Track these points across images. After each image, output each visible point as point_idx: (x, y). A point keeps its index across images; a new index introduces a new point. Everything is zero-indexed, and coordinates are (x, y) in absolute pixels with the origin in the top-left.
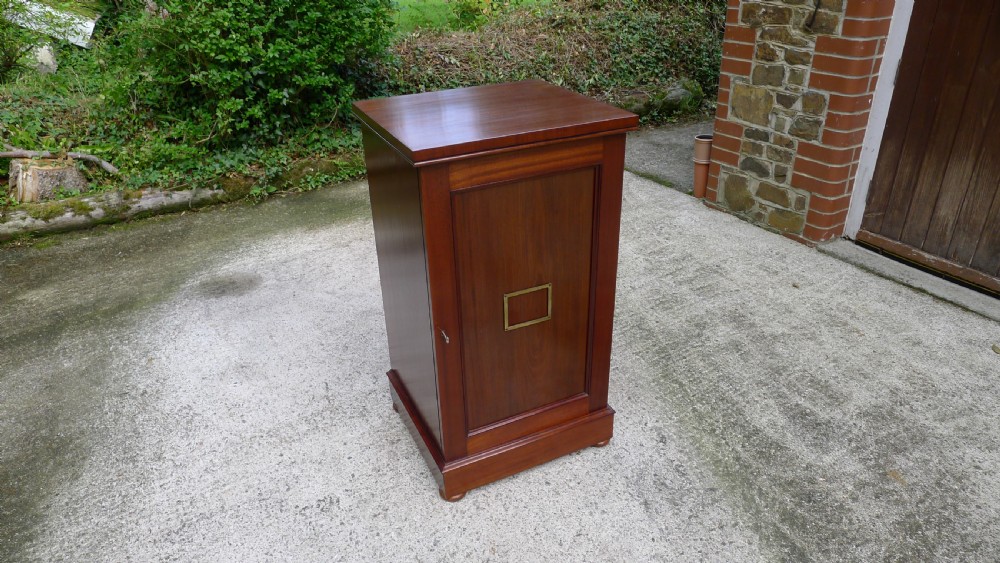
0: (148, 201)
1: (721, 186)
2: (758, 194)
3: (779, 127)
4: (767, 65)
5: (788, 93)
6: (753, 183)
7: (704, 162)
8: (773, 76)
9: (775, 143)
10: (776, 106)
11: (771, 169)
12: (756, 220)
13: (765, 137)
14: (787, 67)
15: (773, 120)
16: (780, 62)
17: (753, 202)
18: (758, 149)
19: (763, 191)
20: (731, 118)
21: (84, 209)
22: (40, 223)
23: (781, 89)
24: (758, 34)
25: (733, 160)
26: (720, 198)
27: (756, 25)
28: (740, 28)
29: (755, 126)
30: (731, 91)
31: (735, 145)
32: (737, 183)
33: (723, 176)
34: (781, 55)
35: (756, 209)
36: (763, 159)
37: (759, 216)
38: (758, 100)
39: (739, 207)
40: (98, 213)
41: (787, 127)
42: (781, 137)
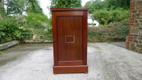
0: (46, 41)
1: (130, 46)
2: (137, 46)
3: (140, 33)
4: (137, 23)
5: (141, 27)
6: (136, 44)
7: (127, 42)
8: (138, 25)
9: (139, 36)
10: (139, 30)
11: (139, 41)
12: (137, 51)
13: (137, 36)
14: (140, 23)
15: (138, 32)
16: (139, 22)
17: (136, 48)
18: (136, 38)
19: (138, 46)
20: (131, 33)
21: (39, 41)
22: (33, 42)
23: (139, 27)
24: (135, 18)
25: (132, 41)
26: (130, 48)
27: (134, 17)
28: (132, 18)
29: (135, 34)
30: (131, 29)
31: (132, 38)
32: (133, 45)
33: (130, 44)
34: (139, 21)
35: (136, 49)
36: (137, 40)
37: (137, 50)
38: (135, 30)
39: (133, 49)
40: (40, 42)
41: (141, 33)
42: (140, 36)
